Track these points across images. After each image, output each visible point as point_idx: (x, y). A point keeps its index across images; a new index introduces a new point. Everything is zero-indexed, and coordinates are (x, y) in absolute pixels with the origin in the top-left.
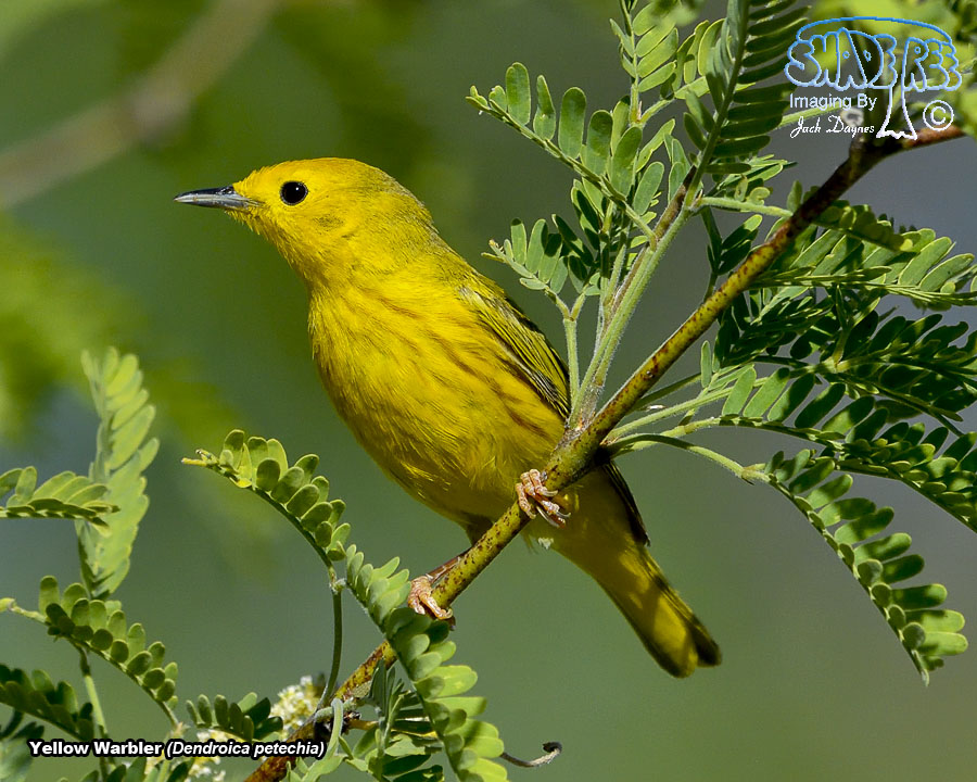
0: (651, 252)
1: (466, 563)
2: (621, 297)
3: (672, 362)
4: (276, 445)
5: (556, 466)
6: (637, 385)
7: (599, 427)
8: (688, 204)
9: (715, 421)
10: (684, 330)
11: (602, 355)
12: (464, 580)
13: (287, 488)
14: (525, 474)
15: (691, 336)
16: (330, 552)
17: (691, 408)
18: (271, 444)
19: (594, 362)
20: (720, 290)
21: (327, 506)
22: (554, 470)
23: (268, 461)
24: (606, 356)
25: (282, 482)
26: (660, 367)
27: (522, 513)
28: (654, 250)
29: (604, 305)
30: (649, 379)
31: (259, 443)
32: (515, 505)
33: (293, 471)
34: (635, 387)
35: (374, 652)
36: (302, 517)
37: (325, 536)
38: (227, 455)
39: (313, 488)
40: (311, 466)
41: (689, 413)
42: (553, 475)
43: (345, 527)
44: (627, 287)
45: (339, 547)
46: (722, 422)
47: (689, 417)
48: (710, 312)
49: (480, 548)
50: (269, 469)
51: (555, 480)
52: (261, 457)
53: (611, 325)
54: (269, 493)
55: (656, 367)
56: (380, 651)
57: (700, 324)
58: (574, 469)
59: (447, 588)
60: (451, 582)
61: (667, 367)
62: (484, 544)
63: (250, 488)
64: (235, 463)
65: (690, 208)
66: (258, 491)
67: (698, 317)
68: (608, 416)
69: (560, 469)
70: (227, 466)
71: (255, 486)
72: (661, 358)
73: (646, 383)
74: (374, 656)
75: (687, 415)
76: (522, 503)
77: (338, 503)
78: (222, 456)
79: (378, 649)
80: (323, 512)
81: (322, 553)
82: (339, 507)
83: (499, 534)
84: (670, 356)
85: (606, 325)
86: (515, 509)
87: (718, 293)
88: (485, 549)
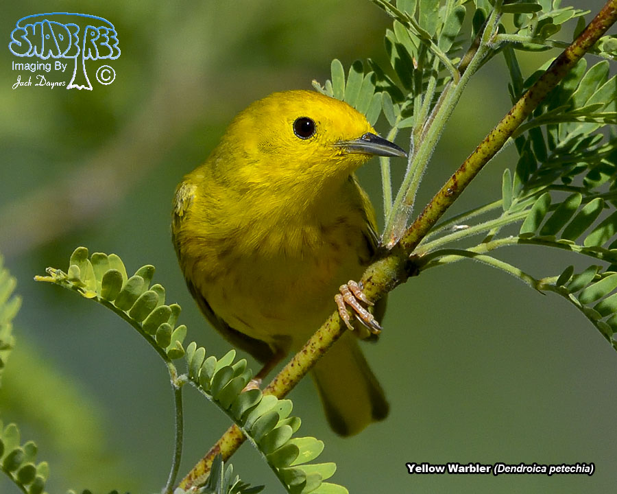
0: (455, 86)
1: (292, 365)
2: (428, 126)
3: (470, 179)
4: (116, 259)
5: (371, 278)
6: (439, 202)
7: (407, 241)
8: (486, 40)
9: (513, 239)
10: (479, 150)
11: (412, 178)
12: (291, 381)
13: (128, 297)
14: (344, 286)
15: (486, 156)
16: (170, 351)
17: (492, 227)
18: (112, 259)
19: (404, 184)
20: (510, 114)
21: (166, 308)
22: (369, 280)
23: (111, 272)
24: (415, 179)
25: (125, 291)
26: (459, 184)
27: (342, 322)
28: (456, 84)
29: (414, 134)
30: (449, 196)
31: (101, 257)
32: (336, 313)
33: (134, 279)
34: (438, 203)
35: (213, 448)
36: (144, 322)
37: (165, 337)
38: (73, 269)
39: (152, 294)
40: (149, 275)
41: (492, 232)
42: (368, 285)
43: (182, 328)
44: (434, 117)
45: (178, 346)
46: (520, 241)
47: (491, 236)
48: (501, 134)
49: (305, 351)
50: (112, 280)
51: (370, 289)
52: (104, 270)
53: (420, 150)
54: (113, 303)
55: (456, 184)
56: (218, 446)
57: (493, 144)
58: (387, 280)
59: (276, 388)
60: (280, 382)
61: (466, 184)
62: (309, 348)
63: (95, 298)
64: (81, 278)
65: (488, 43)
66: (102, 301)
67: (491, 138)
68: (415, 230)
69: (375, 279)
70: (75, 280)
71: (100, 297)
72: (460, 176)
73: (447, 199)
74: (213, 451)
75: (490, 234)
76: (341, 312)
77: (175, 307)
78: (69, 271)
79: (216, 444)
80: (162, 315)
81: (163, 353)
82: (176, 310)
83: (321, 339)
84: (468, 174)
85: (415, 152)
86: (335, 316)
87: (507, 116)
88: (309, 353)
